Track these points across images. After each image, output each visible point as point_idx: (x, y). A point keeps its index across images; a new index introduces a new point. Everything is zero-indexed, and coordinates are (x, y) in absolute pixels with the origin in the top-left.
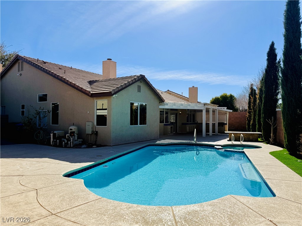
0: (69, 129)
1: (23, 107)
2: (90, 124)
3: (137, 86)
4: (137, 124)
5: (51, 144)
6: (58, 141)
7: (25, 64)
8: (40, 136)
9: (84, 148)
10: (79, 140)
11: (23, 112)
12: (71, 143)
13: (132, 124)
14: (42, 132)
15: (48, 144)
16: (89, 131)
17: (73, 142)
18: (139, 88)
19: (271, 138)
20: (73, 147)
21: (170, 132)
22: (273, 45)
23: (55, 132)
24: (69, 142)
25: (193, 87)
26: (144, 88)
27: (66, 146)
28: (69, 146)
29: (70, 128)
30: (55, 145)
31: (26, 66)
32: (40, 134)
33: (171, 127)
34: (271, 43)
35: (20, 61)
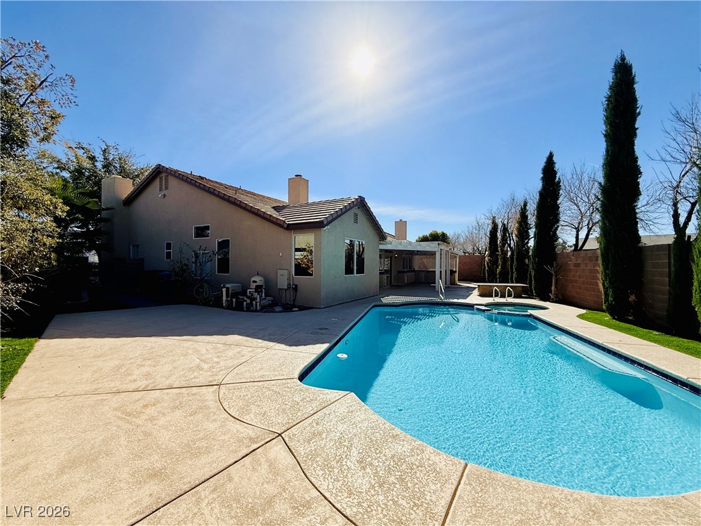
0: (252, 281)
1: (169, 246)
2: (286, 272)
3: (353, 214)
4: (353, 274)
5: (224, 305)
6: (234, 300)
7: (171, 179)
8: (203, 292)
9: (280, 312)
10: (268, 298)
11: (168, 255)
12: (256, 303)
13: (347, 273)
14: (206, 285)
15: (219, 305)
16: (282, 282)
17: (260, 302)
18: (356, 215)
19: (551, 293)
20: (260, 311)
21: (386, 285)
22: (551, 156)
23: (227, 286)
24: (254, 302)
25: (401, 220)
26: (362, 218)
27: (249, 309)
28: (255, 309)
29: (253, 279)
30: (230, 307)
31: (173, 182)
32: (204, 289)
33: (388, 277)
34: (548, 154)
35: (163, 175)
